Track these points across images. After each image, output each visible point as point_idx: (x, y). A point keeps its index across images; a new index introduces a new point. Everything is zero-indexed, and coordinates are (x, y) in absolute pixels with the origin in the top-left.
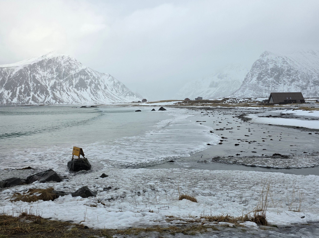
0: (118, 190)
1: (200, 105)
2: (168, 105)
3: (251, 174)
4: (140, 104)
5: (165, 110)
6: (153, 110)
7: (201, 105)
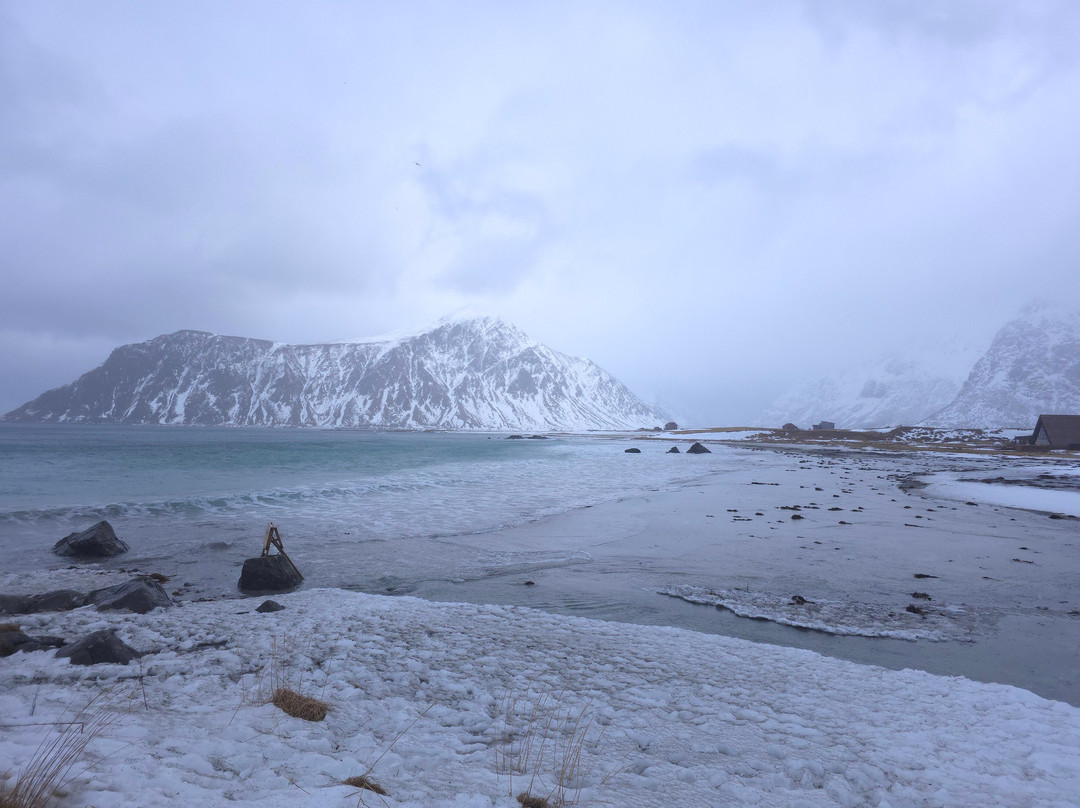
2: (730, 440)
5: (705, 451)
6: (675, 450)
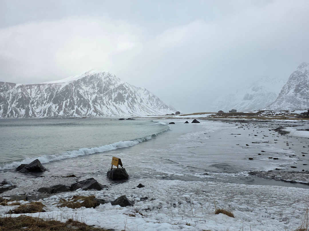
0: (154, 200)
1: (234, 118)
2: (201, 118)
3: (291, 191)
4: (174, 116)
5: (198, 122)
6: (187, 122)
7: (236, 118)
